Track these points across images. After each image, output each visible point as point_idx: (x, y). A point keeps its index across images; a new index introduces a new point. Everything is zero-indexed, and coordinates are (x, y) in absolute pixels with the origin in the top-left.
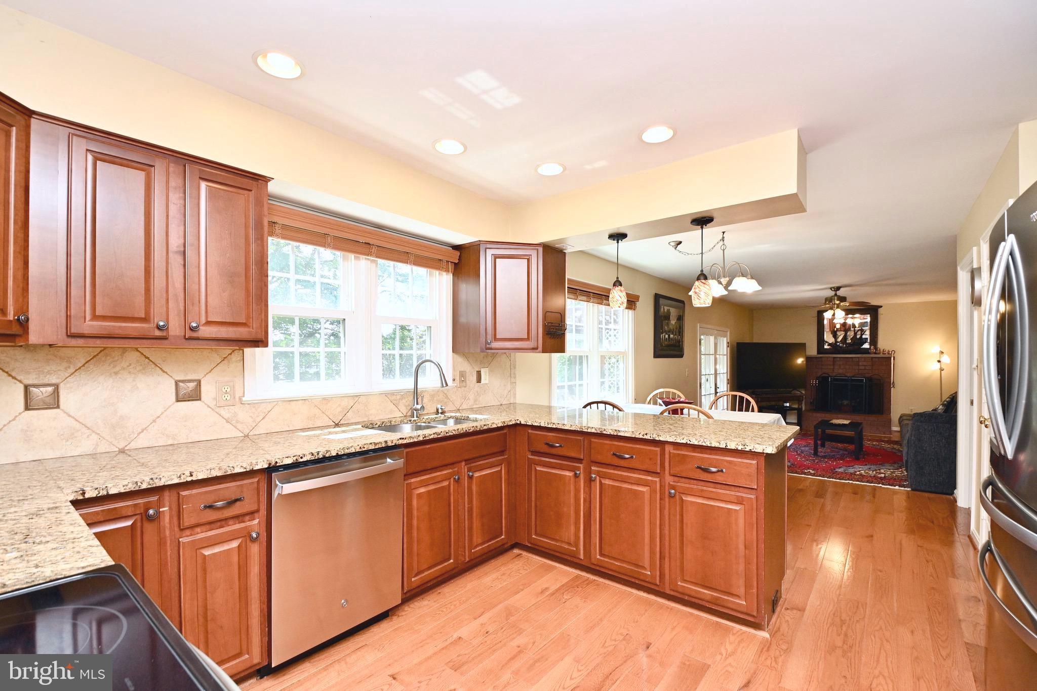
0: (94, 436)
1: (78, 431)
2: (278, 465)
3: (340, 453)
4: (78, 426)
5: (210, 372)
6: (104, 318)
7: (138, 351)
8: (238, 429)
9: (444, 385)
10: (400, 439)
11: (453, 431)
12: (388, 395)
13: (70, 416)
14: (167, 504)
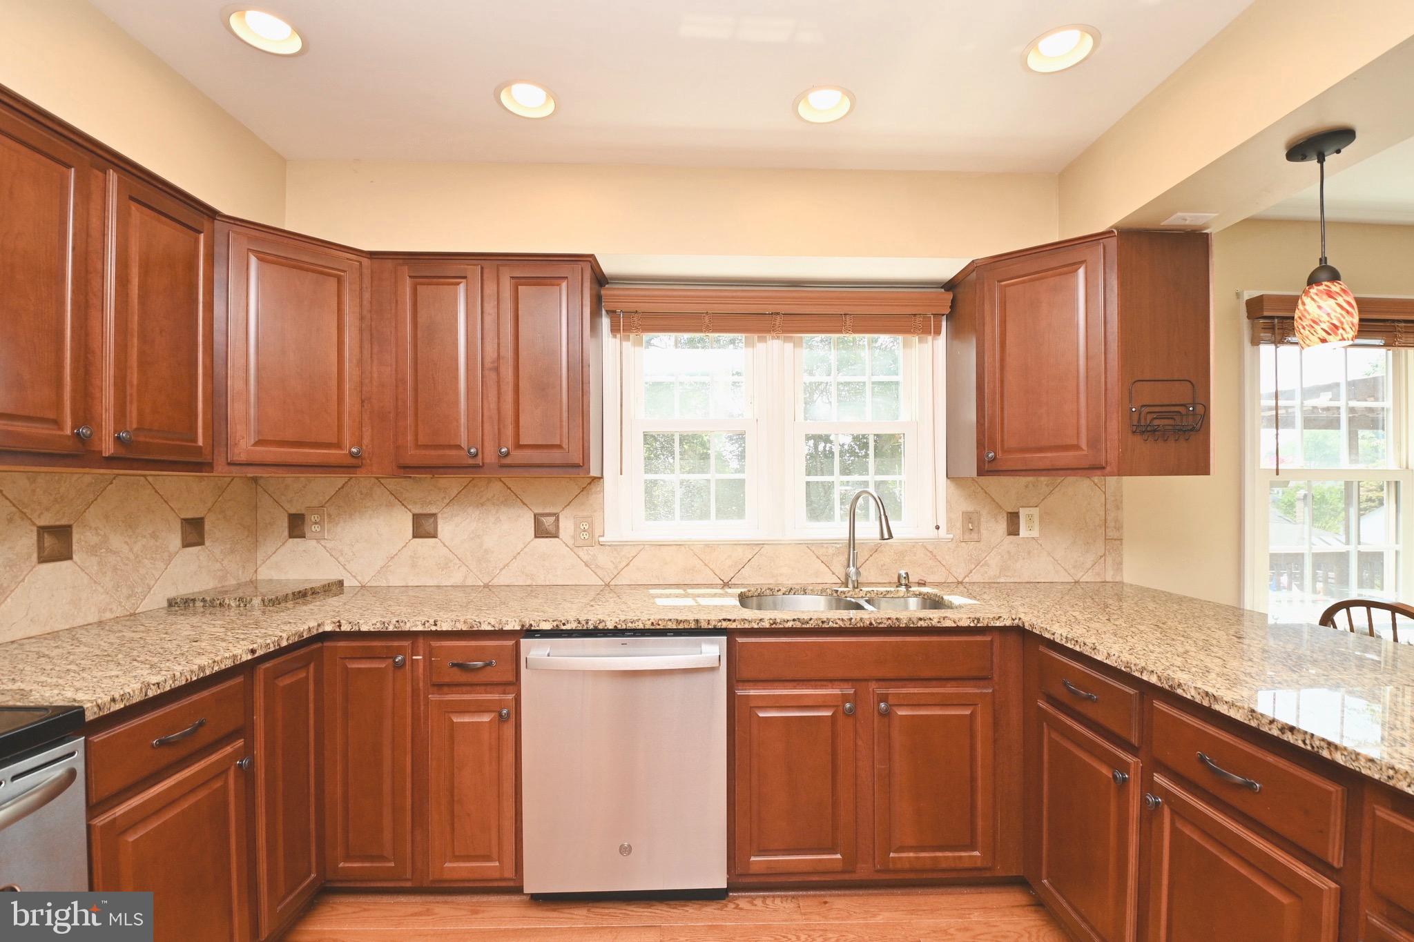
0: (464, 569)
1: (451, 561)
2: (533, 628)
3: (619, 627)
4: (451, 556)
5: (568, 505)
6: (426, 447)
7: (501, 480)
8: (598, 576)
9: (886, 536)
10: (724, 620)
11: (838, 621)
12: (811, 546)
13: (445, 546)
14: (421, 652)
